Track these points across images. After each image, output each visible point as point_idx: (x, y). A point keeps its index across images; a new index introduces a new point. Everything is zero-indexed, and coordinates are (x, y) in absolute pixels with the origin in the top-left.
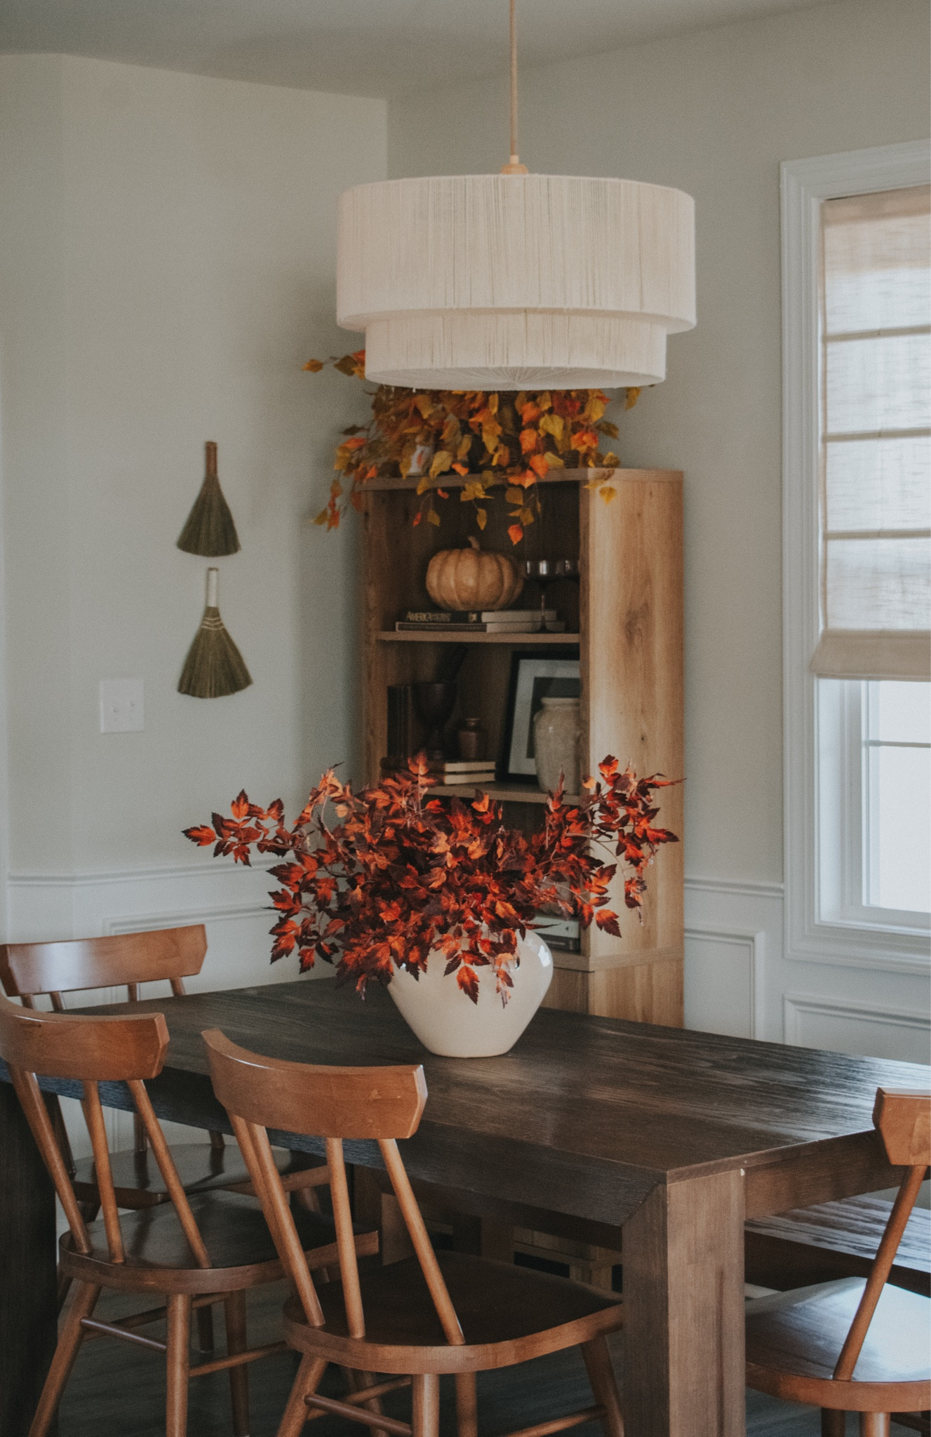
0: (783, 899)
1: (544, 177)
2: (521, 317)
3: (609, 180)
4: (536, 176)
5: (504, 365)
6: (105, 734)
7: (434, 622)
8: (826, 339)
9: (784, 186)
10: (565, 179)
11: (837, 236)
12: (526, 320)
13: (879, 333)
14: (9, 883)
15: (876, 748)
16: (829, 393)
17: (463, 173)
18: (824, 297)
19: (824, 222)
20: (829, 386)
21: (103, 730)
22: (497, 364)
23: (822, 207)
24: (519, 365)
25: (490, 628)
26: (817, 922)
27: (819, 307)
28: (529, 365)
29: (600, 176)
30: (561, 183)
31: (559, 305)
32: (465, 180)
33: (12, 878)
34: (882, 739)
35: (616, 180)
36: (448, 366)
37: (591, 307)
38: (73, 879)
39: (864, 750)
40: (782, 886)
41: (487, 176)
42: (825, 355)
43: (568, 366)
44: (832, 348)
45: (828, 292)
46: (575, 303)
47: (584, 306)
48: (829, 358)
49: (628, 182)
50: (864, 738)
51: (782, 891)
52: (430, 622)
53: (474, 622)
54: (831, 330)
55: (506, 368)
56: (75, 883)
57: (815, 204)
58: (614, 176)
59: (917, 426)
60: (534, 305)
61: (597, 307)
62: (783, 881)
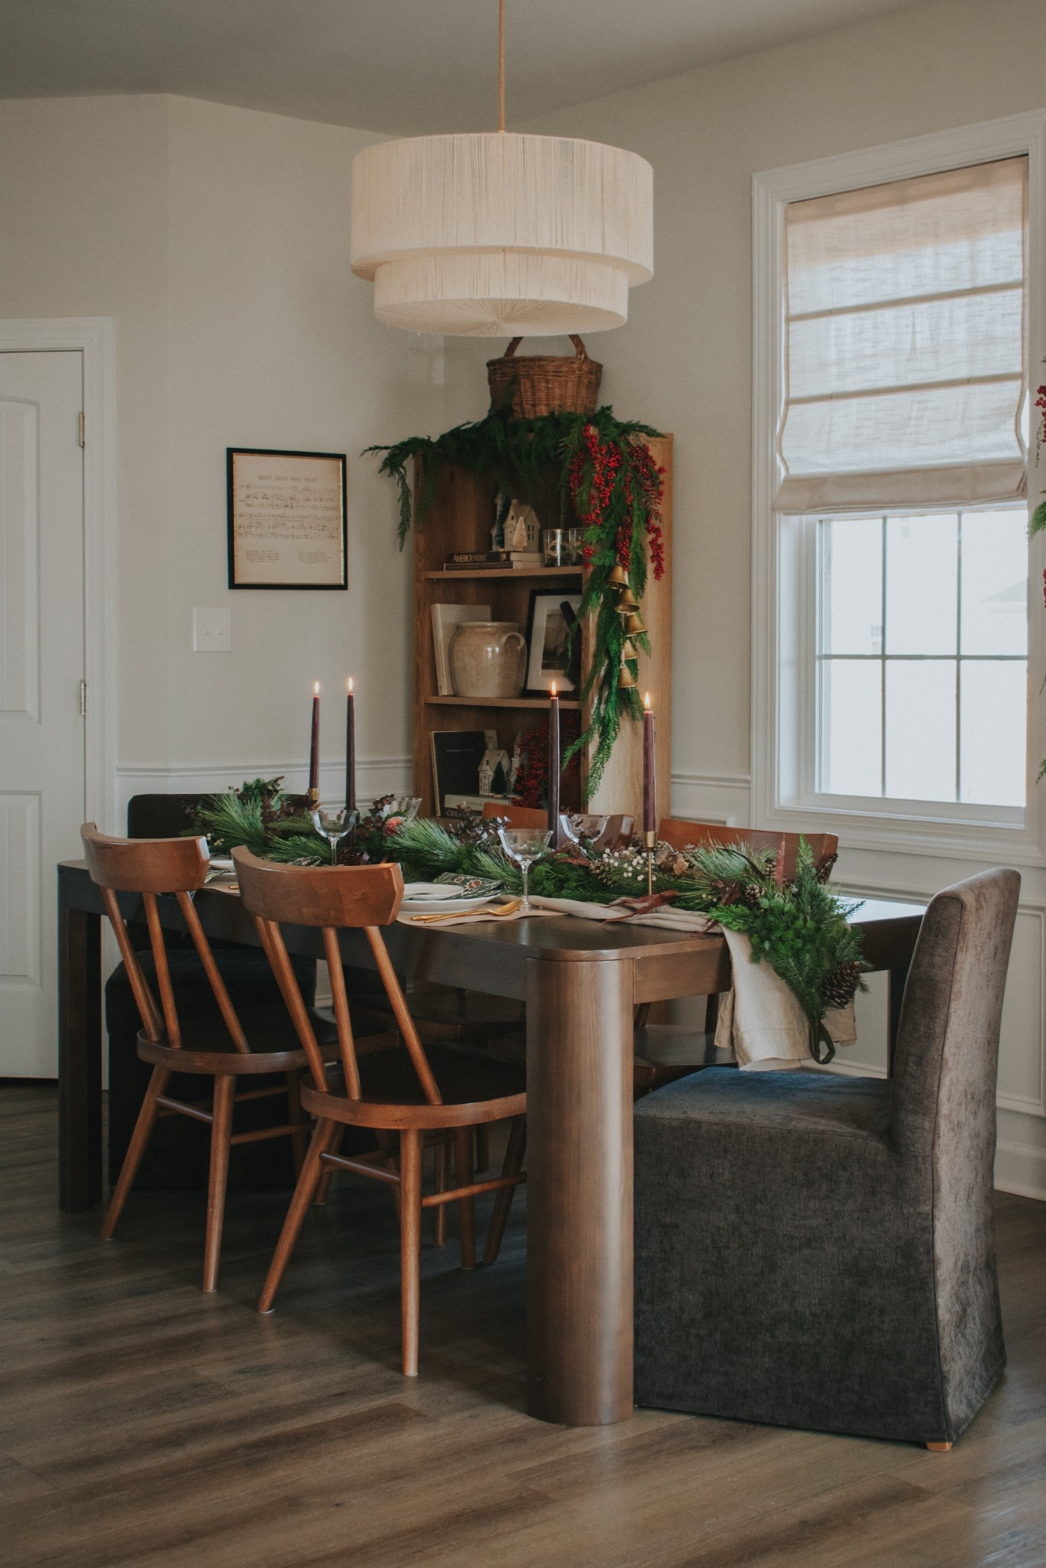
0: (750, 789)
1: (520, 136)
2: (500, 257)
3: (576, 140)
4: (513, 134)
5: (486, 297)
6: (196, 652)
7: (474, 562)
8: (789, 319)
9: (755, 193)
10: (538, 138)
11: (798, 233)
12: (505, 258)
13: (830, 313)
14: (116, 773)
15: (828, 661)
16: (791, 364)
17: (452, 133)
18: (787, 285)
19: (788, 221)
20: (791, 358)
21: (195, 649)
22: (480, 296)
23: (786, 211)
24: (498, 296)
25: (516, 565)
26: (776, 807)
27: (783, 292)
28: (509, 297)
29: (569, 137)
30: (536, 140)
31: (533, 244)
32: (454, 139)
33: (119, 769)
34: (834, 653)
35: (582, 141)
36: (439, 298)
37: (559, 246)
38: (168, 770)
39: (817, 663)
40: (749, 778)
41: (472, 135)
42: (788, 333)
43: (540, 299)
44: (793, 326)
45: (790, 280)
46: (546, 243)
47: (554, 246)
48: (791, 335)
49: (593, 143)
50: (817, 653)
51: (749, 782)
52: (471, 562)
53: (504, 560)
54: (793, 311)
55: (487, 300)
56: (171, 774)
57: (780, 207)
58: (580, 137)
59: (862, 388)
60: (511, 244)
61: (565, 247)
62: (750, 773)
